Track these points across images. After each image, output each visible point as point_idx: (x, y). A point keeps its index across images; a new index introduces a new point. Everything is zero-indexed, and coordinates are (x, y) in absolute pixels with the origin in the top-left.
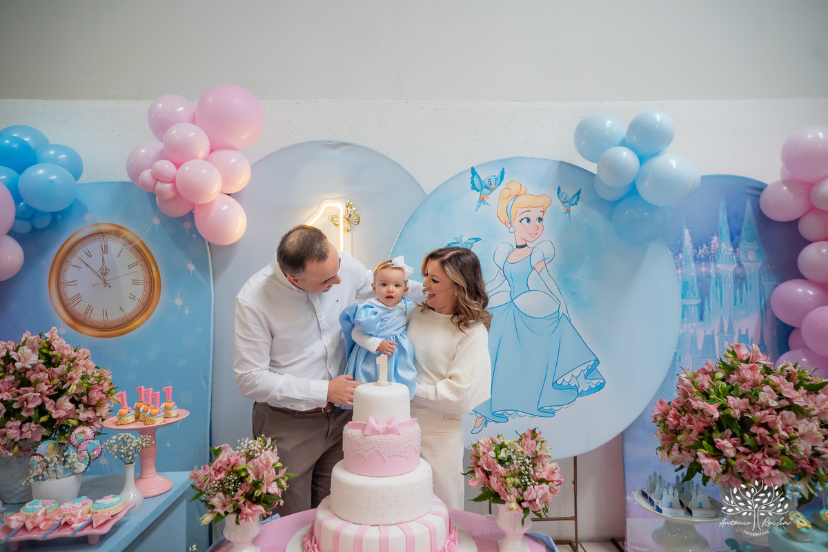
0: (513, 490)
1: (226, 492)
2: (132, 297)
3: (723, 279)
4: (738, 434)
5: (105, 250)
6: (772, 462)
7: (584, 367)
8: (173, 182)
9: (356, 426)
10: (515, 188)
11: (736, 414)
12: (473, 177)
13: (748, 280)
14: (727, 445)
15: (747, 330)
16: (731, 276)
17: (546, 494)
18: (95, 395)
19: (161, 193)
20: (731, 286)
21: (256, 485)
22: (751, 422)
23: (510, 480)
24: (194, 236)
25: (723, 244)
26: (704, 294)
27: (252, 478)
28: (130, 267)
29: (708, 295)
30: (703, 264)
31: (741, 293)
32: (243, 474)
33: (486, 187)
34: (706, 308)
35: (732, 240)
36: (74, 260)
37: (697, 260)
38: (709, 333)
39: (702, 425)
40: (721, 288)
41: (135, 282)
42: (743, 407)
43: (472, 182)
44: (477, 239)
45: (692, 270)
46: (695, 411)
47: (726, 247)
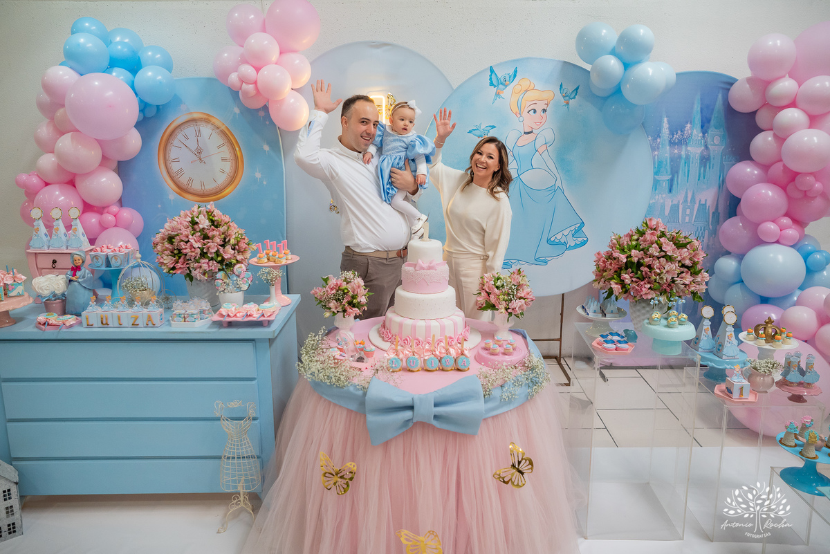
0: (503, 302)
1: (337, 300)
2: (222, 171)
3: (691, 159)
4: (635, 271)
5: (198, 134)
6: (649, 286)
7: (572, 228)
8: (255, 83)
9: (410, 265)
10: (525, 84)
11: (635, 260)
12: (491, 75)
13: (712, 160)
14: (626, 277)
15: (706, 200)
16: (698, 157)
17: (523, 305)
18: (242, 245)
19: (246, 93)
20: (697, 164)
21: (354, 297)
22: (642, 265)
23: (501, 297)
24: (267, 123)
25: (695, 131)
26: (674, 172)
27: (351, 294)
28: (219, 147)
29: (677, 172)
30: (676, 147)
31: (705, 171)
32: (346, 291)
33: (501, 84)
34: (675, 183)
35: (702, 127)
36: (176, 142)
37: (672, 143)
38: (675, 202)
39: (616, 267)
40: (689, 166)
41: (224, 159)
42: (640, 257)
43: (491, 79)
44: (493, 127)
45: (666, 152)
46: (615, 259)
47: (697, 133)
